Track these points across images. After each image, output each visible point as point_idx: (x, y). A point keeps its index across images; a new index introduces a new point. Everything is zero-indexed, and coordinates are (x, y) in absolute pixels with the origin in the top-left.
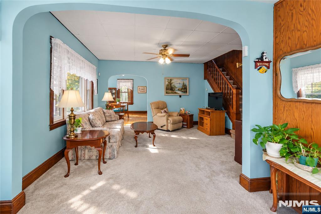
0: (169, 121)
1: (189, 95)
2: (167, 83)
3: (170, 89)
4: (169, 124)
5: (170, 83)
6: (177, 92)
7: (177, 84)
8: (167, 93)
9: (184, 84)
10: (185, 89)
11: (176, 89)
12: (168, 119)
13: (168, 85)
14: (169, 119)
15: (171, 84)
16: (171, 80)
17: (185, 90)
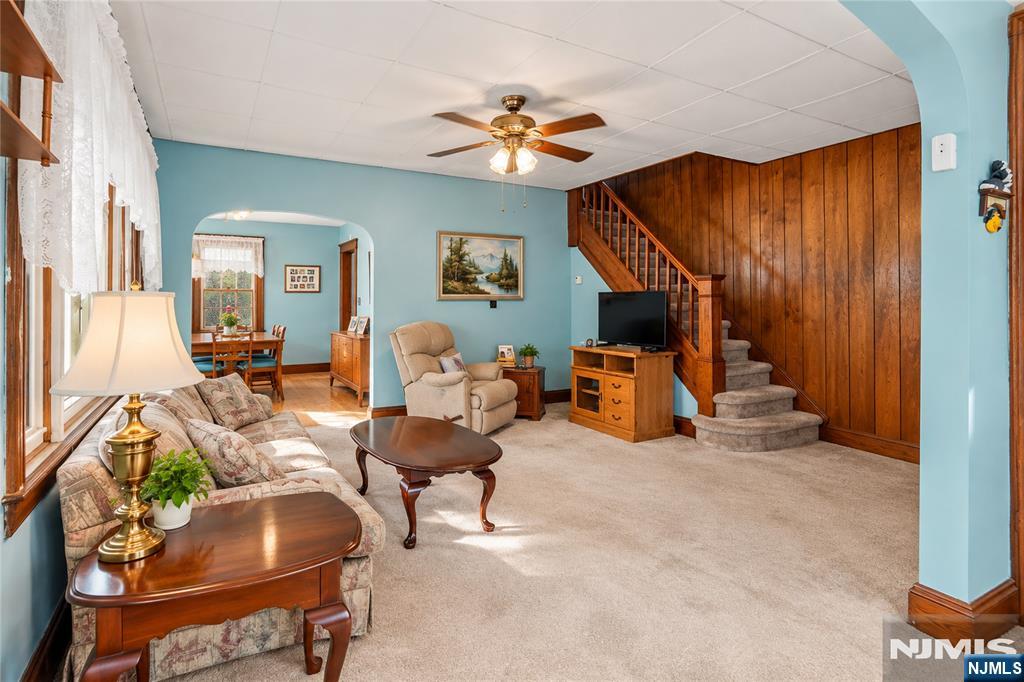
0: (475, 402)
1: (522, 300)
2: (446, 253)
3: (458, 276)
4: (476, 413)
5: (458, 253)
6: (482, 287)
7: (484, 256)
8: (446, 291)
9: (506, 255)
10: (510, 278)
11: (479, 277)
12: (471, 395)
13: (450, 261)
14: (474, 392)
15: (461, 258)
16: (461, 242)
17: (511, 281)
